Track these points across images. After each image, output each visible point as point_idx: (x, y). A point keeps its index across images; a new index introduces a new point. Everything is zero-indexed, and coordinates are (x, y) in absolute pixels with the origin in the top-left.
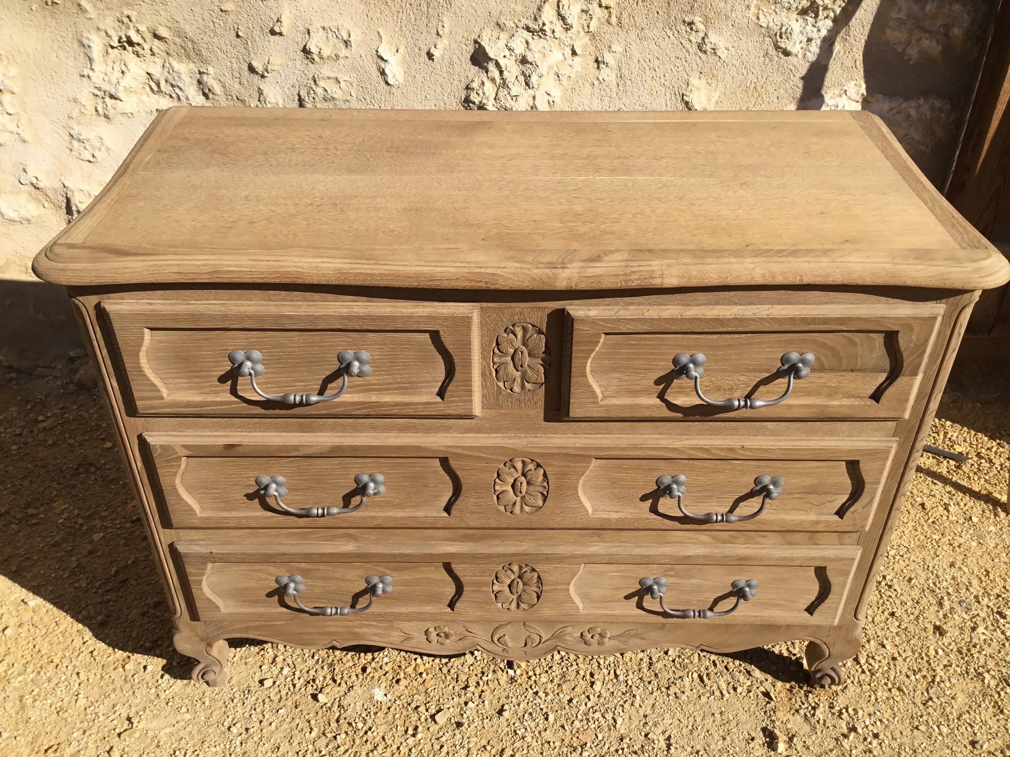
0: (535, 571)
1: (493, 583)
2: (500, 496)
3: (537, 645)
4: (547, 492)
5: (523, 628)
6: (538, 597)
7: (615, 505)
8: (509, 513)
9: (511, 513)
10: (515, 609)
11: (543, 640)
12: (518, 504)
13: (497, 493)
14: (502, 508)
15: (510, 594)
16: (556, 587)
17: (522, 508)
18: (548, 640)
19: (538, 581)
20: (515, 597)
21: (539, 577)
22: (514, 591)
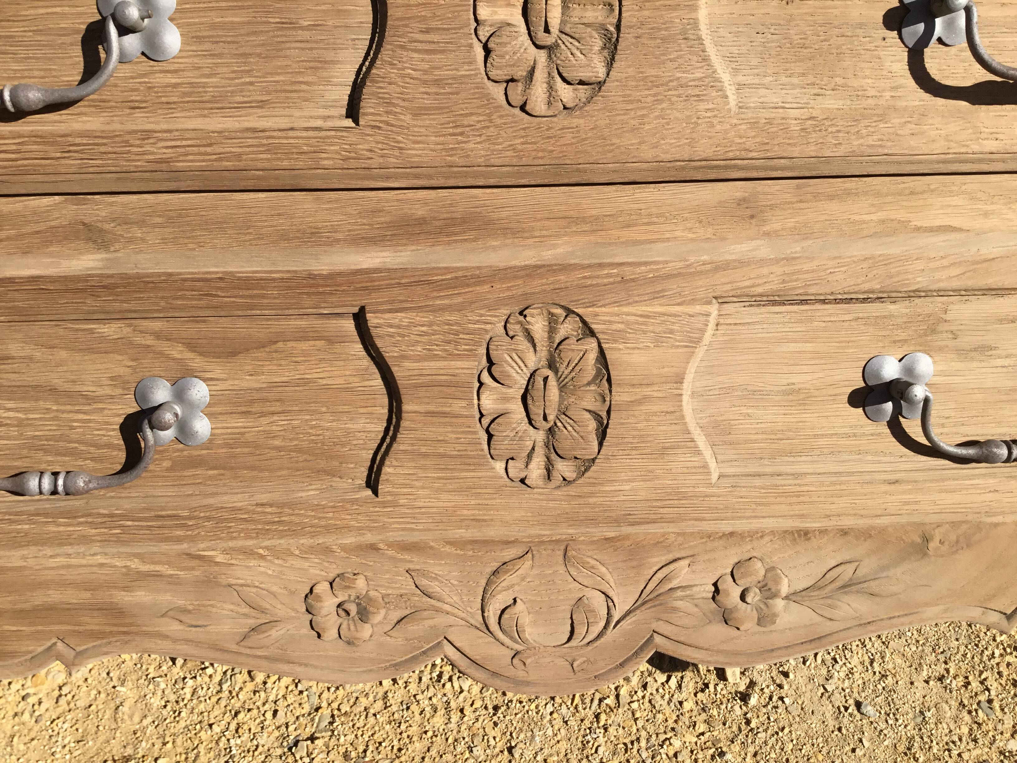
0: (592, 333)
1: (481, 384)
2: (491, 45)
3: (600, 635)
4: (618, 27)
5: (561, 569)
6: (602, 435)
7: (794, 86)
8: (517, 111)
9: (523, 108)
10: (541, 483)
11: (616, 616)
12: (540, 76)
13: (484, 33)
14: (498, 91)
15: (525, 424)
16: (647, 391)
17: (551, 88)
18: (628, 613)
19: (599, 371)
20: (540, 436)
21: (602, 352)
22: (537, 411)
